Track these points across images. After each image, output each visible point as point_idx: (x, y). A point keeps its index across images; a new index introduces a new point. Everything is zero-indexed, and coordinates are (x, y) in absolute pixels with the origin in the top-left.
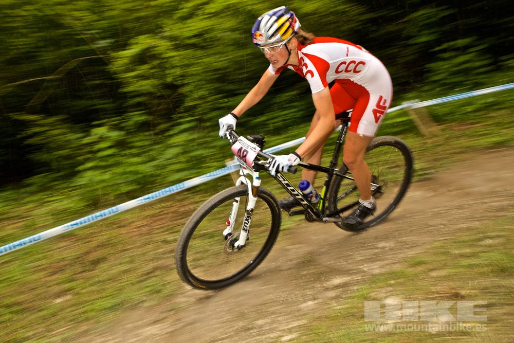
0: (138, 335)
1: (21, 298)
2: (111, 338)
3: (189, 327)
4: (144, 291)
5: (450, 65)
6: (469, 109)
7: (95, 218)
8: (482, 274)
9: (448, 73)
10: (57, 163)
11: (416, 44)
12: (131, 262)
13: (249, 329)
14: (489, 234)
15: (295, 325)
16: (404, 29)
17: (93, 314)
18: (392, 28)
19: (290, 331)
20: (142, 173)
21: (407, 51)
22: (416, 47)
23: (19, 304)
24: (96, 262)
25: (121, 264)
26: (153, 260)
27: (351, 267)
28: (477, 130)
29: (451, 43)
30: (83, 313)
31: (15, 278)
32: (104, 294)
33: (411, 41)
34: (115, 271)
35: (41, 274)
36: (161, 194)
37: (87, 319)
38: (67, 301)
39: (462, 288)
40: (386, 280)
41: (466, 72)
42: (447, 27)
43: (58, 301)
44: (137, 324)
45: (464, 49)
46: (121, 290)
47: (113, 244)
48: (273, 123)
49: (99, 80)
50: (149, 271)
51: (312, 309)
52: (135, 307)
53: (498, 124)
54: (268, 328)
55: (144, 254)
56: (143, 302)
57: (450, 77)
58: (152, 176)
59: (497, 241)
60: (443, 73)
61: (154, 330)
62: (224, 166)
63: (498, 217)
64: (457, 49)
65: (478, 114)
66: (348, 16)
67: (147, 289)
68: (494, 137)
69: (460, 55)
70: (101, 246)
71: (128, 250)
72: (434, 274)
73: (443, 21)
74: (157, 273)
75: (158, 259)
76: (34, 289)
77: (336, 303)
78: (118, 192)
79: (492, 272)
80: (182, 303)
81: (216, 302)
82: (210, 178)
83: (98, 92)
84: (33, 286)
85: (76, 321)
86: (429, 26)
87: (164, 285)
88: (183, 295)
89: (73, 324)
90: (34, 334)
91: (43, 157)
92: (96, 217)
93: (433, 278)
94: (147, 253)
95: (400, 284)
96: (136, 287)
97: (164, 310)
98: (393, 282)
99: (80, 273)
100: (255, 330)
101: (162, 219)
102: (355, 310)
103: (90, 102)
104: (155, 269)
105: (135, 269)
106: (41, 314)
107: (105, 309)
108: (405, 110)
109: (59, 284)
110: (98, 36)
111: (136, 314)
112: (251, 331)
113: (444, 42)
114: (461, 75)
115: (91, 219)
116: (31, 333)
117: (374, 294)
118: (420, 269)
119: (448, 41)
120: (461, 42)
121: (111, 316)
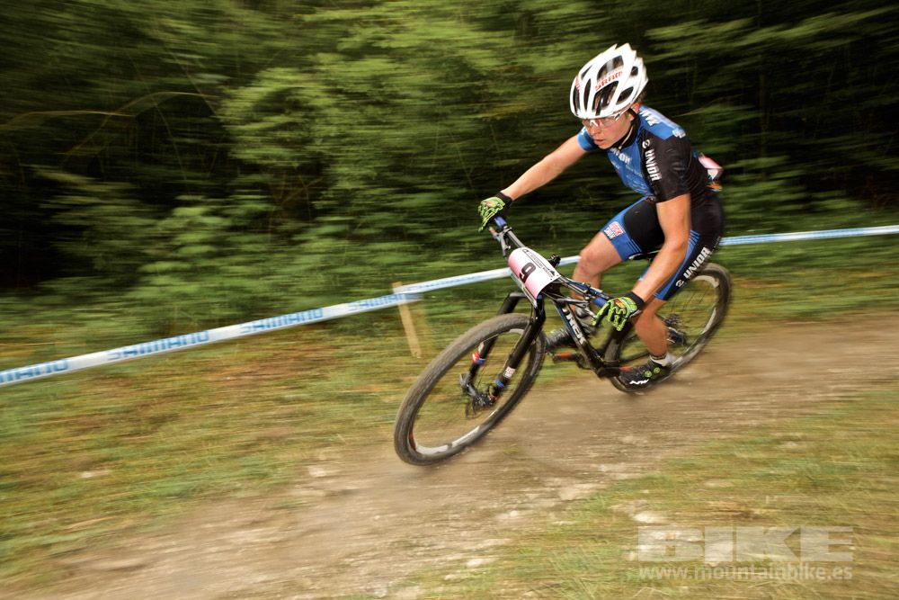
0: (222, 542)
1: (18, 466)
2: (174, 543)
3: (311, 536)
4: (238, 473)
5: (745, 194)
6: (767, 261)
7: (167, 346)
8: (785, 488)
9: (739, 206)
10: (104, 262)
12: (221, 426)
13: (412, 546)
14: (791, 434)
15: (489, 544)
17: (147, 501)
19: (481, 553)
20: (249, 292)
23: (14, 474)
24: (159, 421)
25: (202, 426)
26: (259, 425)
27: (580, 466)
28: (776, 292)
29: (752, 161)
30: (130, 498)
31: (11, 432)
32: (170, 471)
34: (192, 436)
35: (60, 431)
36: (283, 322)
37: (136, 509)
38: (102, 477)
39: (756, 505)
40: (637, 488)
41: (767, 206)
42: (745, 138)
43: (87, 475)
44: (223, 525)
45: (768, 173)
46: (199, 467)
47: (191, 396)
48: (471, 242)
49: (194, 137)
50: (249, 443)
51: (517, 524)
52: (220, 496)
53: (807, 287)
54: (443, 547)
55: (243, 416)
56: (236, 490)
58: (265, 299)
59: (804, 446)
61: (252, 535)
62: (390, 293)
63: (805, 414)
64: (757, 171)
65: (778, 269)
67: (245, 471)
68: (799, 304)
69: (760, 181)
70: (171, 396)
71: (216, 406)
72: (711, 484)
73: (738, 130)
74: (264, 447)
75: (268, 425)
76: (43, 453)
77: (556, 516)
78: (207, 317)
79: (799, 486)
80: (301, 497)
81: (359, 500)
82: (365, 309)
83: (188, 157)
84: (43, 448)
85: (116, 511)
86: (721, 131)
87: (274, 467)
88: (305, 485)
89: (109, 515)
90: (36, 527)
91: (82, 249)
92: (170, 344)
93: (709, 489)
94: (248, 414)
95: (659, 496)
96: (226, 465)
97: (270, 507)
98: (646, 492)
99: (129, 435)
100: (422, 549)
101: (277, 367)
102: (588, 528)
103: (173, 172)
104: (260, 440)
105: (227, 437)
106: (53, 494)
107: (170, 495)
109: (89, 449)
110: (201, 65)
111: (220, 509)
112: (415, 549)
113: (741, 159)
114: (760, 209)
115: (160, 347)
116: (30, 525)
117: (617, 506)
118: (689, 476)
119: (747, 158)
120: (764, 162)
121: (178, 507)
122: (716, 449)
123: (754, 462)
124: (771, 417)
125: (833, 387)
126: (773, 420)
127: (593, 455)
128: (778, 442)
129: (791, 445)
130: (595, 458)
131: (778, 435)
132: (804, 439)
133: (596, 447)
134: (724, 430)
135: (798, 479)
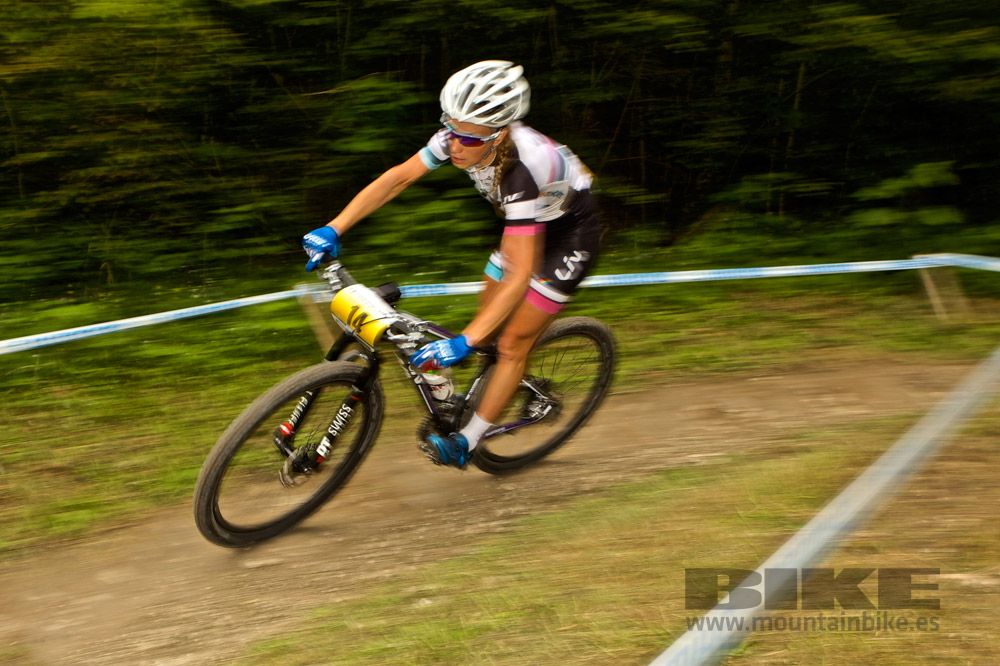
11: (348, 153)
14: (426, 587)
16: (327, 111)
18: (299, 100)
21: (328, 164)
22: (347, 159)
33: (339, 145)
57: (409, 244)
59: (439, 602)
60: (397, 231)
66: (200, 47)
86: (378, 119)
108: (300, 302)
122: (322, 619)
123: (369, 633)
124: (411, 563)
125: (500, 512)
126: (413, 568)
127: (144, 646)
128: (409, 600)
129: (426, 603)
130: (148, 651)
131: (412, 589)
132: (440, 592)
133: (151, 632)
134: (344, 588)
135: (416, 652)
